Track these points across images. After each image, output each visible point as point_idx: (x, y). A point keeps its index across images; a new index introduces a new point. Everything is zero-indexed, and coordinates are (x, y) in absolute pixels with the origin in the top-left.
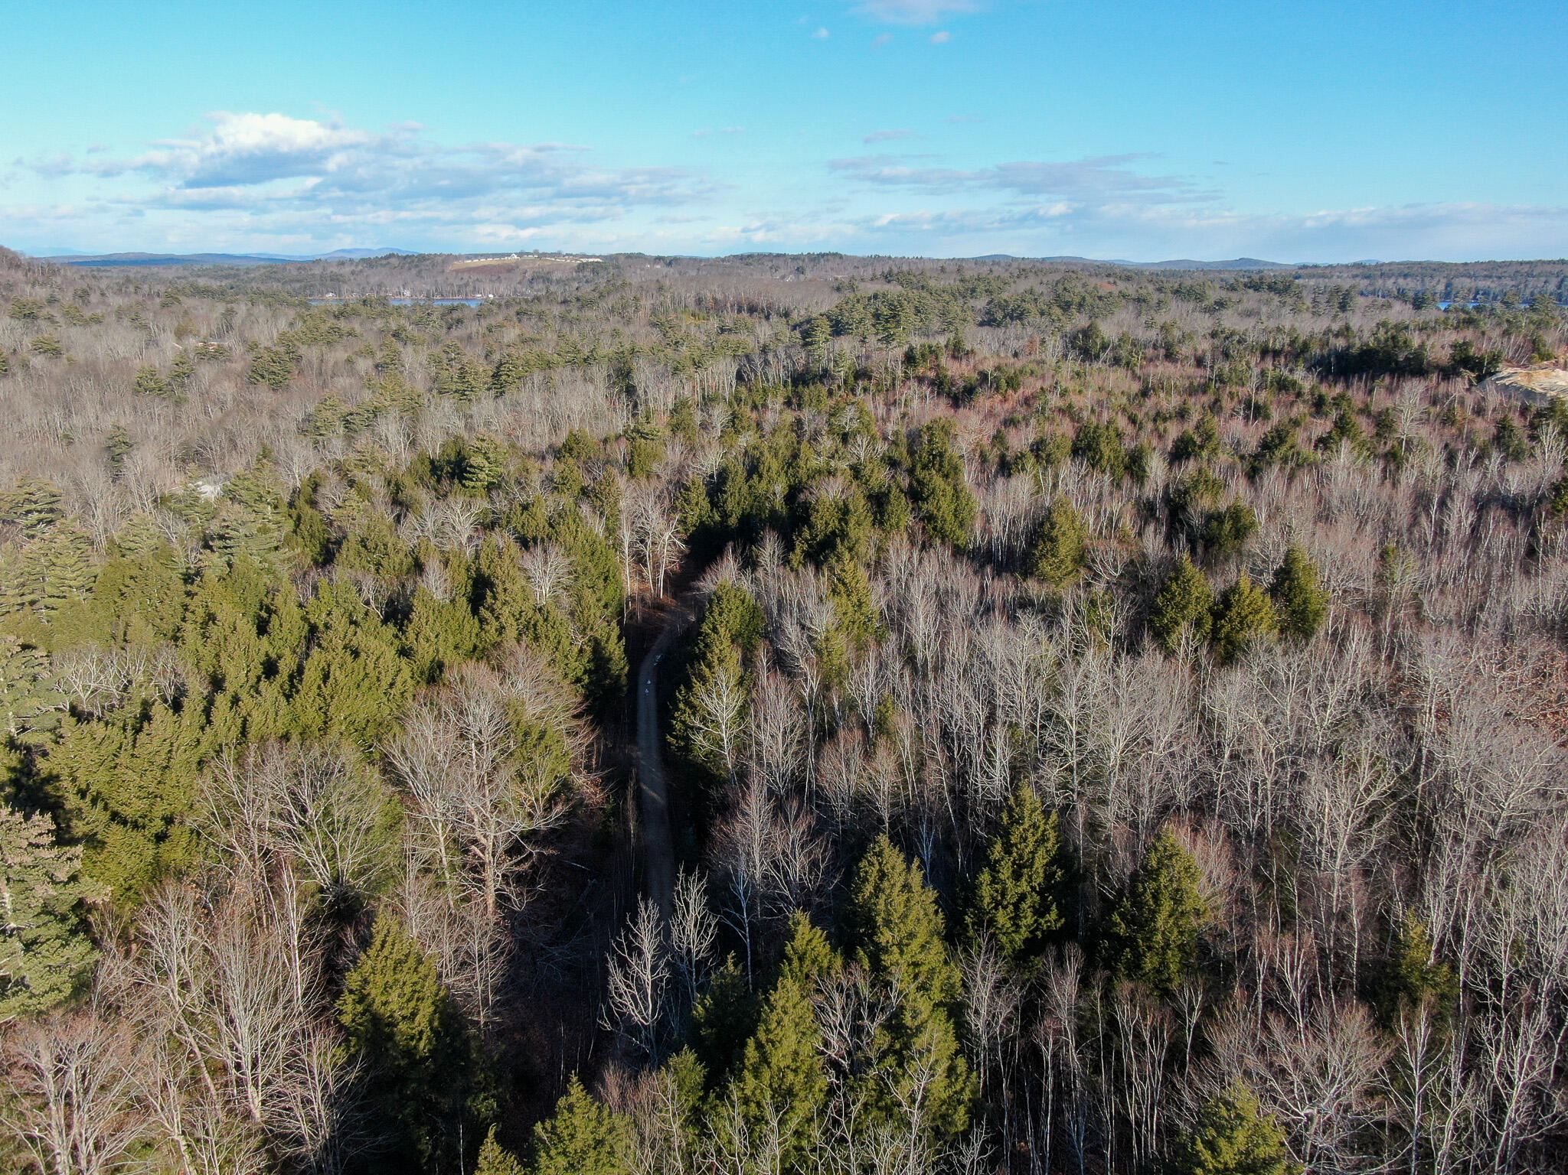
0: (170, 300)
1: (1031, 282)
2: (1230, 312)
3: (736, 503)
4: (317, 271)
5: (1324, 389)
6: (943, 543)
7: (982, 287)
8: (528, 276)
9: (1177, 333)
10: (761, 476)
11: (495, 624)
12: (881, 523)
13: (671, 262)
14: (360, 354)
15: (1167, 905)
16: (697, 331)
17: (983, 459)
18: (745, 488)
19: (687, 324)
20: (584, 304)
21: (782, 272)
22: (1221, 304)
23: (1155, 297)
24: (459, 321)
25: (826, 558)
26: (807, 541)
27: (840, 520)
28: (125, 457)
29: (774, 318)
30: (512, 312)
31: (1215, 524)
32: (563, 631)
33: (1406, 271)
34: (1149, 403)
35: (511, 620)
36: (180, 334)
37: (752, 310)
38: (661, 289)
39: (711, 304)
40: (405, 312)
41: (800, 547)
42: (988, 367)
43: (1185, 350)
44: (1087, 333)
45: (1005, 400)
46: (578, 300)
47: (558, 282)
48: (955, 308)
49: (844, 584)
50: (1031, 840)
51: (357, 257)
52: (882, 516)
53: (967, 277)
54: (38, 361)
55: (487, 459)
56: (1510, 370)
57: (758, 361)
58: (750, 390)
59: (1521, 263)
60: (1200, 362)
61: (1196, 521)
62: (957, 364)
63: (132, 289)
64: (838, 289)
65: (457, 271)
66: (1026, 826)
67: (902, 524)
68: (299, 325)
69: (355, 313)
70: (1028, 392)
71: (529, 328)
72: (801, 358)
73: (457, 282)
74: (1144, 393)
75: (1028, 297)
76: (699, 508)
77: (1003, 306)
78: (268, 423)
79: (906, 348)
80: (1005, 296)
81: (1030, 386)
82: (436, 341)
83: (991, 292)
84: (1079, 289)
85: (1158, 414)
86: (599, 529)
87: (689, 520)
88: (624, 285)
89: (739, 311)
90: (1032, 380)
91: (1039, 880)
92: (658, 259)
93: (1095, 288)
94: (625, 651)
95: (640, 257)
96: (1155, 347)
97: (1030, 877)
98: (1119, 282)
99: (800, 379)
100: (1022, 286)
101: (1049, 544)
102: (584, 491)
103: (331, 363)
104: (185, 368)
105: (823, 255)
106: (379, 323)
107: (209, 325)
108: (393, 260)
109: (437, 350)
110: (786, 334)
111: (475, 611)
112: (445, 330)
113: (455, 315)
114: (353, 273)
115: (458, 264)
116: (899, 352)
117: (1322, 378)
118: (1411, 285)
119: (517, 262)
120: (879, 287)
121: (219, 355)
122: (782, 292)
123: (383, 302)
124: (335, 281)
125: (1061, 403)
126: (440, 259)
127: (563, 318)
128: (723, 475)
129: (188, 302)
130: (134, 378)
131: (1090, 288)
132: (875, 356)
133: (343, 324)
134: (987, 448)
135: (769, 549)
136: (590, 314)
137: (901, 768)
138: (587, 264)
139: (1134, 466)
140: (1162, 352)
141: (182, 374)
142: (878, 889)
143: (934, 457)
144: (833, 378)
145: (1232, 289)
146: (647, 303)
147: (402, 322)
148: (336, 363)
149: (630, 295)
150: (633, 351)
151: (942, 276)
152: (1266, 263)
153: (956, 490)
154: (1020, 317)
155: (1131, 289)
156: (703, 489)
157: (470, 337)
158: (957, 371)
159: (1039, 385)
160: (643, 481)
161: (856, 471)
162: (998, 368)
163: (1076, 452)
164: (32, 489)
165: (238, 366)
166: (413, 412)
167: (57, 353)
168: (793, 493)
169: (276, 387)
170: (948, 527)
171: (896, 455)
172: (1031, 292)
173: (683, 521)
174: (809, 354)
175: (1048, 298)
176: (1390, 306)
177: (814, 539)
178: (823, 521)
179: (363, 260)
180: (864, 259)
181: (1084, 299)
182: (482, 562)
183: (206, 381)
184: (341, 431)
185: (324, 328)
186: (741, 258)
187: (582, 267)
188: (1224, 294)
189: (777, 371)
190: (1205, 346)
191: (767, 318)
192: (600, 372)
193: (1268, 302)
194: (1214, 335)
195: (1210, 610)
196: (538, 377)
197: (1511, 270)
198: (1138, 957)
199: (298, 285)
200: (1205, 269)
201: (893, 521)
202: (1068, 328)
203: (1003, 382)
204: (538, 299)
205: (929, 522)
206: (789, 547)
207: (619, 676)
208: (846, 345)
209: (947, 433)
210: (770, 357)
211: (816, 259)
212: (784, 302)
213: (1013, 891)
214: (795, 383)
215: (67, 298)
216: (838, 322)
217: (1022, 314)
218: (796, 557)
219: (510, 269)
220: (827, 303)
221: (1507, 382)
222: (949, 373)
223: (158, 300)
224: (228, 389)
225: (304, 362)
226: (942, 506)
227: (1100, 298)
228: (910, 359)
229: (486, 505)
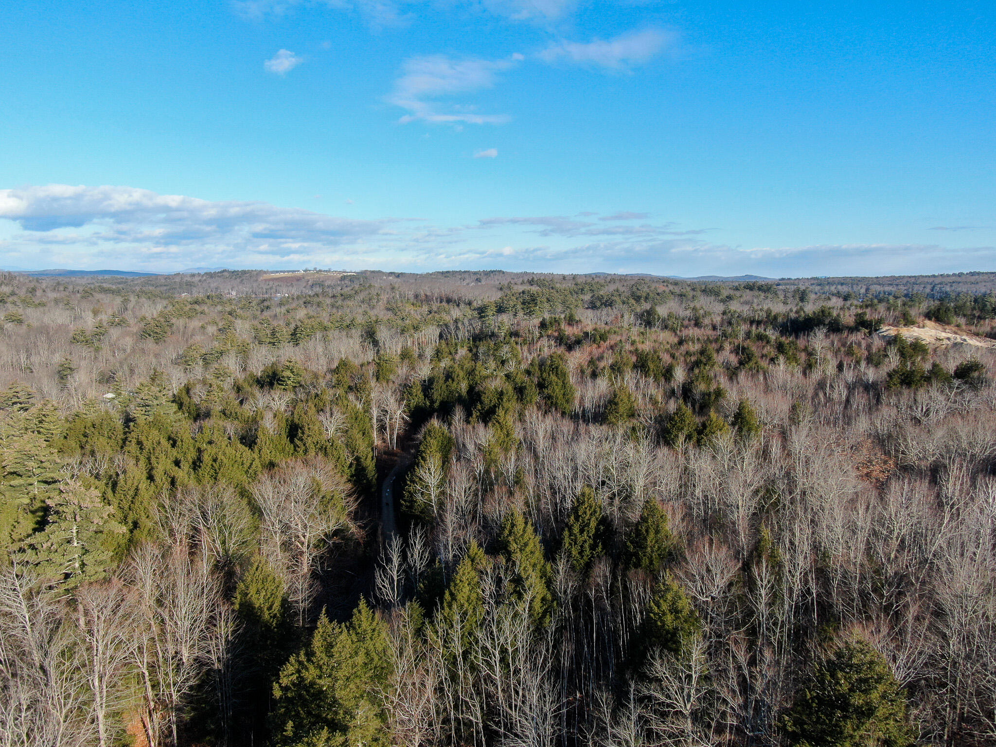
0: (87, 294)
1: (618, 285)
2: (735, 302)
3: (438, 395)
4: (177, 280)
5: (783, 339)
6: (556, 409)
7: (587, 288)
8: (310, 283)
9: (701, 312)
10: (453, 380)
11: (303, 448)
12: (521, 400)
13: (398, 275)
14: (208, 323)
15: (652, 535)
16: (415, 313)
17: (582, 372)
18: (444, 387)
19: (409, 308)
20: (345, 297)
21: (467, 281)
22: (730, 298)
23: (691, 293)
24: (268, 307)
25: (490, 419)
26: (479, 410)
27: (498, 399)
28: (69, 376)
29: (462, 306)
30: (301, 302)
31: (707, 397)
32: (341, 452)
33: (843, 281)
34: (683, 348)
35: (312, 446)
36: (95, 313)
37: (449, 301)
38: (393, 288)
39: (423, 297)
40: (234, 302)
41: (475, 414)
42: (589, 329)
43: (707, 321)
44: (650, 313)
45: (599, 347)
46: (342, 295)
47: (329, 287)
48: (571, 299)
49: (499, 423)
50: (588, 513)
51: (202, 272)
52: (522, 396)
53: (579, 282)
54: (9, 326)
55: (292, 372)
56: (887, 328)
57: (452, 327)
58: (447, 344)
59: (910, 277)
60: (714, 328)
61: (697, 397)
62: (571, 328)
63: (62, 288)
64: (501, 289)
65: (266, 280)
66: (586, 506)
67: (534, 401)
68: (170, 308)
69: (203, 302)
70: (612, 343)
71: (311, 311)
72: (478, 325)
73: (265, 287)
74: (681, 343)
75: (615, 293)
76: (418, 398)
77: (600, 298)
78: (154, 360)
79: (541, 319)
80: (601, 293)
81: (613, 339)
82: (255, 317)
83: (593, 291)
84: (646, 289)
85: (687, 353)
86: (360, 406)
87: (411, 405)
88: (370, 286)
89: (441, 302)
90: (615, 336)
91: (593, 532)
92: (391, 273)
93: (655, 289)
94: (376, 465)
95: (379, 272)
96: (689, 320)
97: (588, 531)
98: (669, 285)
99: (477, 338)
100: (612, 288)
101: (613, 406)
102: (350, 388)
103: (192, 327)
104: (102, 330)
105: (492, 272)
106: (219, 308)
107: (113, 308)
108: (225, 274)
109: (256, 323)
110: (469, 312)
111: (292, 441)
112: (259, 313)
113: (266, 304)
114: (200, 281)
115: (266, 276)
116: (537, 321)
117: (782, 333)
118: (844, 289)
119: (303, 275)
120: (526, 287)
121: (122, 323)
122: (468, 290)
123: (220, 297)
124: (190, 285)
125: (632, 349)
126: (255, 273)
127: (333, 306)
128: (431, 380)
129: (98, 296)
130: (71, 335)
131: (652, 288)
132: (523, 324)
133: (197, 307)
134: (585, 367)
135: (458, 415)
136: (350, 303)
137: (527, 504)
138: (347, 276)
139: (668, 374)
140: (693, 322)
141: (100, 333)
142: (510, 532)
143: (553, 369)
144: (497, 337)
145: (737, 289)
146: (384, 297)
147: (233, 307)
148: (194, 329)
149: (374, 292)
150: (376, 322)
151: (564, 282)
152: (761, 278)
153: (563, 383)
154: (611, 305)
155: (677, 290)
156: (419, 387)
157: (276, 316)
158: (570, 331)
159: (618, 339)
160: (385, 384)
161: (508, 376)
162: (595, 330)
163: (635, 367)
164: (18, 390)
165: (135, 329)
166: (244, 352)
167: (20, 322)
168: (471, 389)
169: (157, 341)
170: (559, 402)
171: (532, 370)
172: (617, 291)
173: (408, 406)
174: (483, 322)
175: (628, 294)
176: (829, 299)
177: (483, 409)
178: (488, 400)
179: (206, 273)
180: (517, 274)
181: (648, 294)
182: (295, 416)
183: (114, 337)
184: (201, 363)
185: (187, 309)
186: (442, 273)
187: (343, 278)
188: (732, 292)
189: (463, 333)
190: (718, 319)
191: (458, 306)
192: (356, 333)
193: (757, 297)
194: (724, 313)
195: (696, 430)
196: (319, 335)
197: (904, 281)
198: (639, 560)
199: (165, 288)
200: (724, 281)
201: (528, 399)
202: (638, 310)
203: (598, 337)
204: (317, 295)
205: (549, 399)
206: (469, 414)
207: (372, 479)
208: (506, 319)
209: (561, 359)
210: (460, 325)
211: (488, 274)
212: (469, 296)
213: (580, 539)
214: (474, 340)
215: (22, 293)
216: (501, 307)
217: (611, 303)
218: (473, 419)
219: (299, 279)
220: (495, 296)
221: (885, 334)
222: (566, 333)
223: (79, 295)
224: (128, 342)
225: (174, 327)
226: (557, 391)
227: (658, 294)
228: (543, 325)
229: (293, 396)
